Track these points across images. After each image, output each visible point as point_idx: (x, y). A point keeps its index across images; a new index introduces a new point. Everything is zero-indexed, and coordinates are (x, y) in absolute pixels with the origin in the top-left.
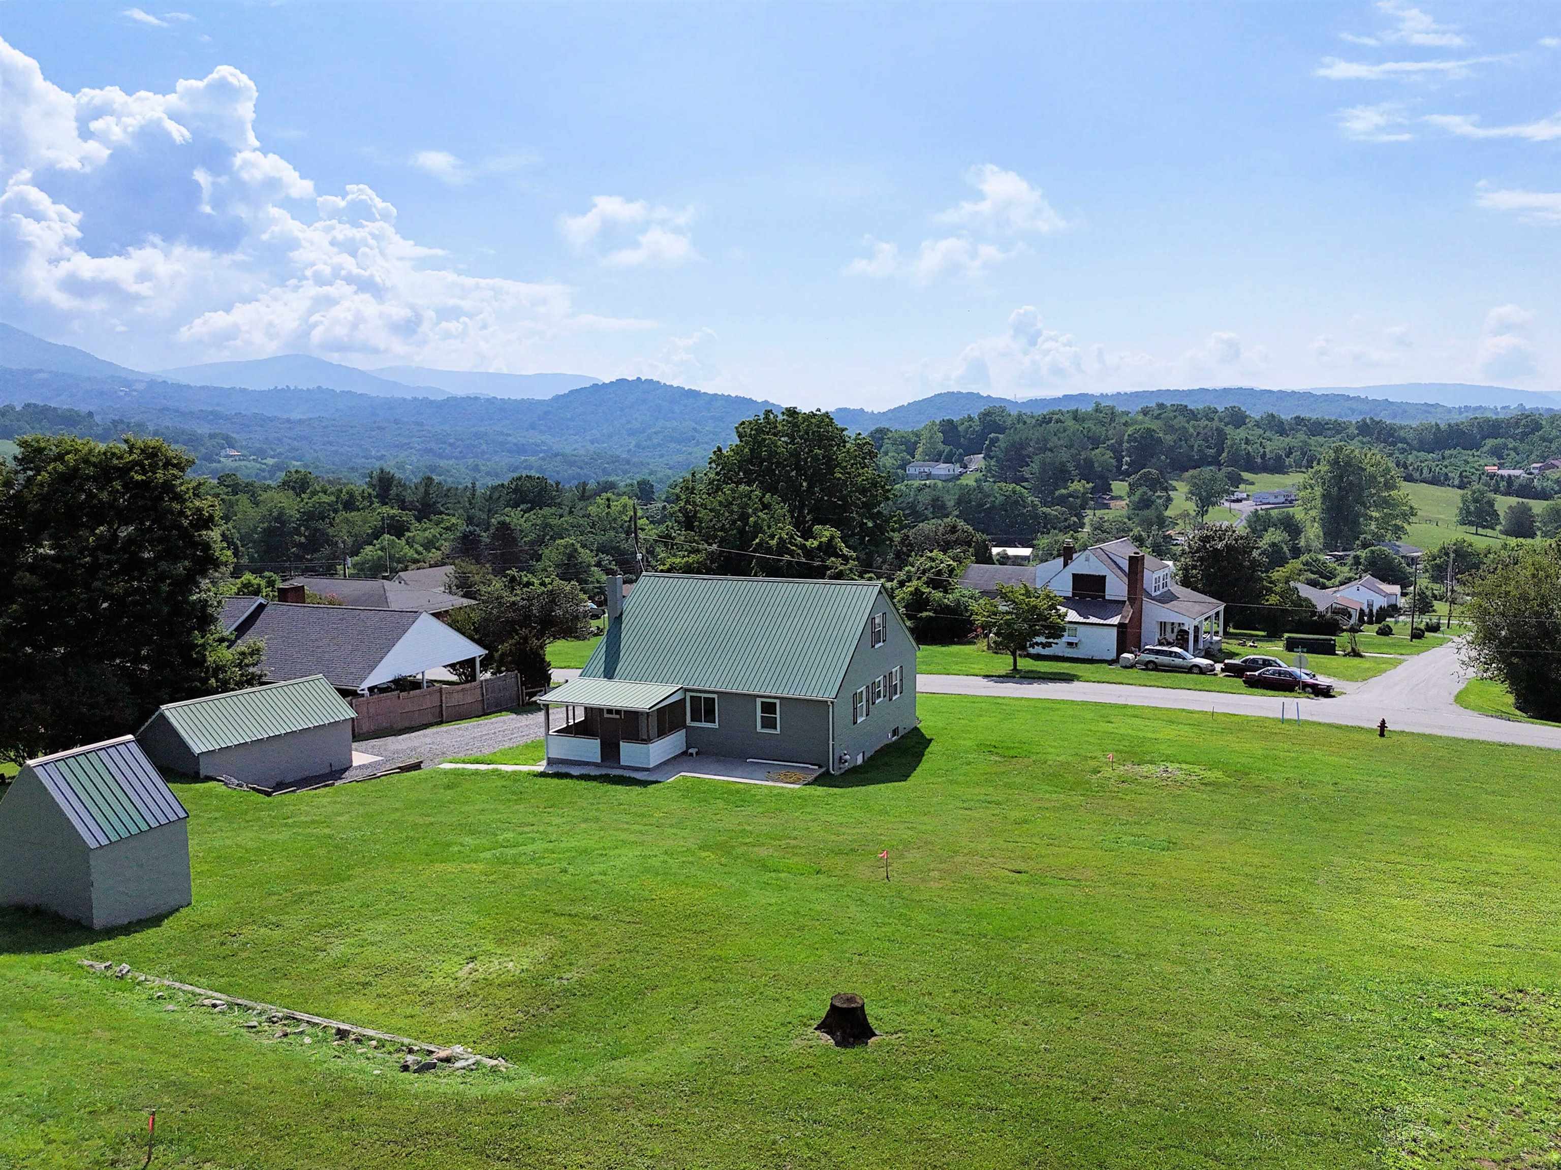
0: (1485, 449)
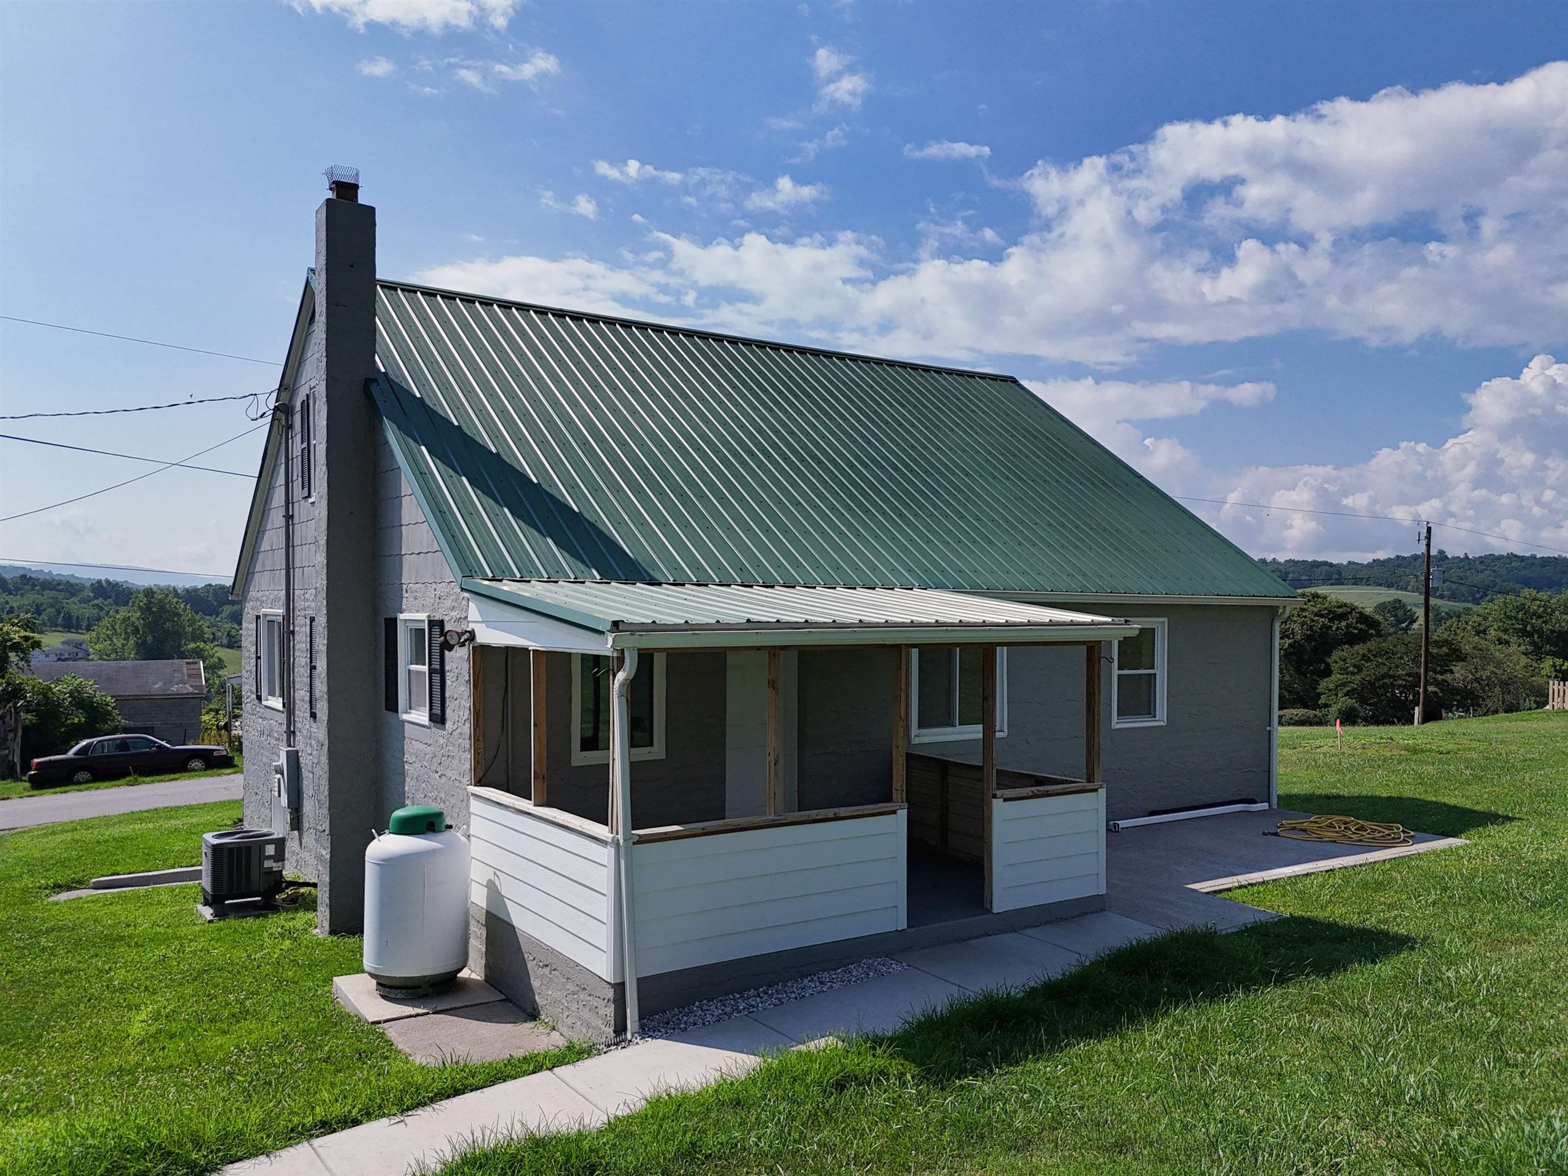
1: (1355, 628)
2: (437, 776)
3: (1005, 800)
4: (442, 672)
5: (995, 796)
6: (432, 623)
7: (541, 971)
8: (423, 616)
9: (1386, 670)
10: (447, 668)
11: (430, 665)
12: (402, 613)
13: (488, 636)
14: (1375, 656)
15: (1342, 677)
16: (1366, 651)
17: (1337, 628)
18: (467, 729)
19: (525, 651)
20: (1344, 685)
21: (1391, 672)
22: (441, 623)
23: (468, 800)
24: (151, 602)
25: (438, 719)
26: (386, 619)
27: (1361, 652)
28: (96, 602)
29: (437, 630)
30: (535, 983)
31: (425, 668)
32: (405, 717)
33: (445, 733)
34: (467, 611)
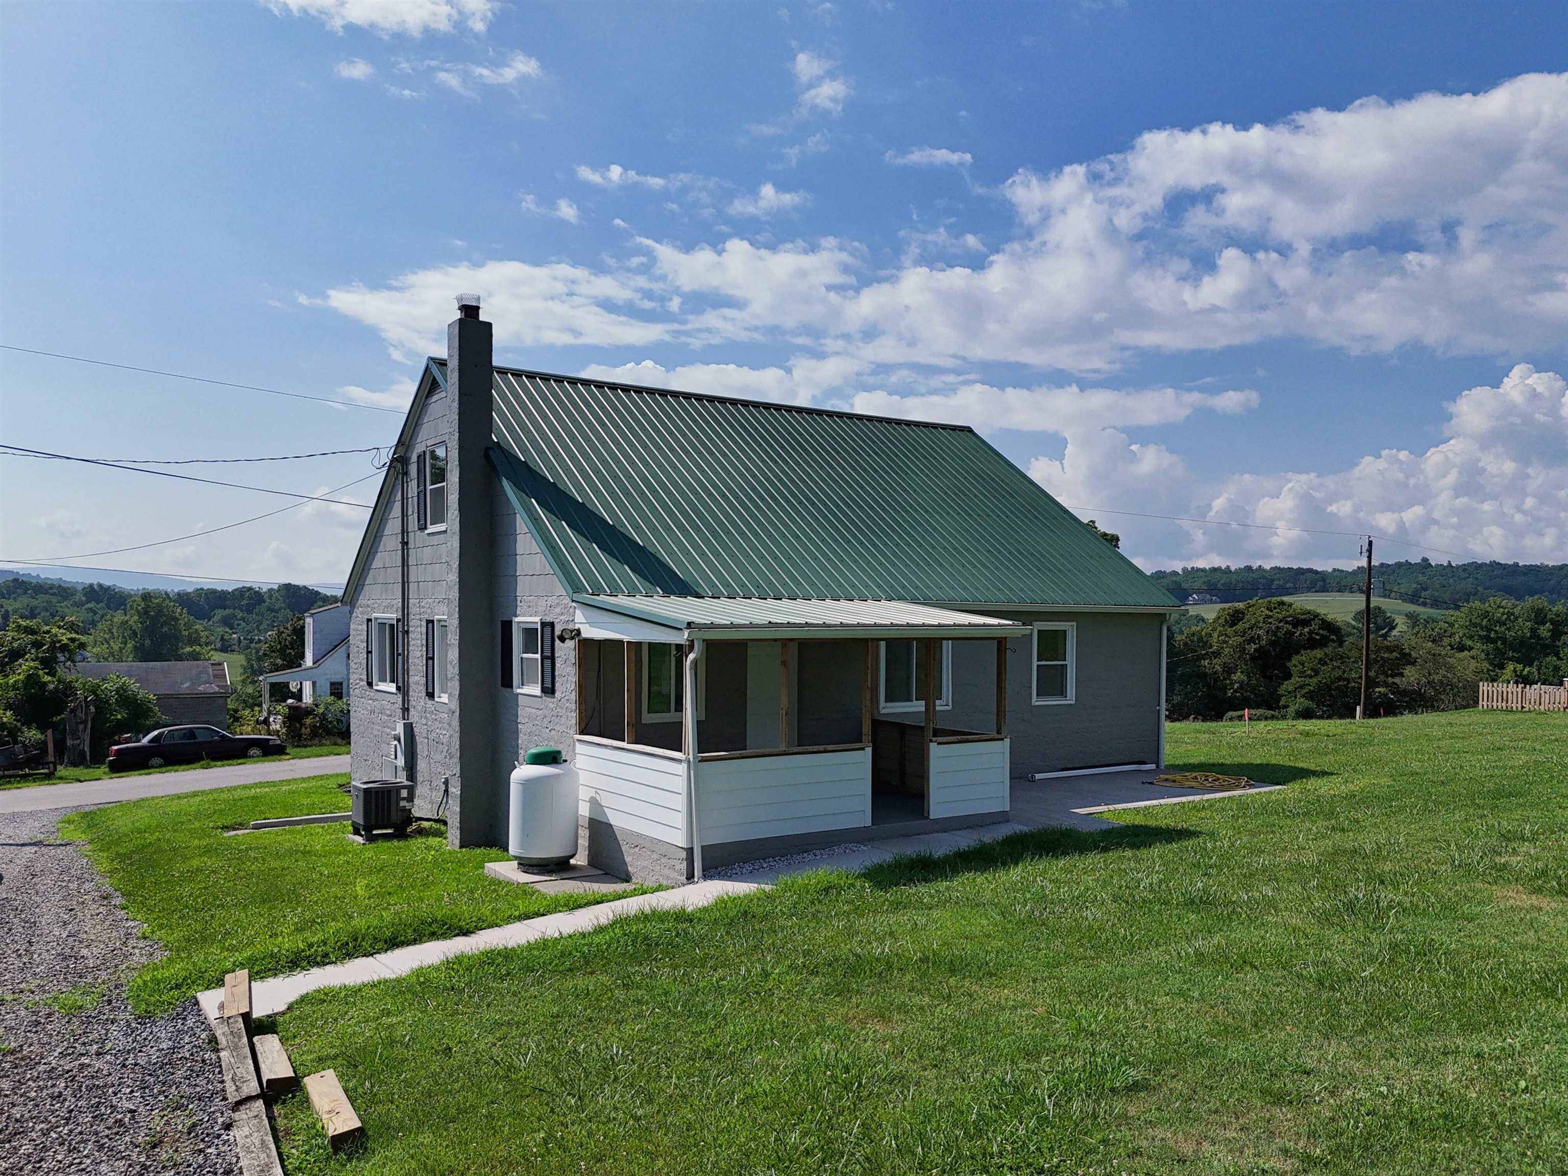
1: (1317, 634)
2: (547, 730)
3: (939, 744)
4: (553, 658)
5: (931, 741)
6: (543, 624)
7: (632, 851)
8: (537, 619)
9: (1340, 673)
10: (556, 655)
11: (542, 653)
12: (516, 616)
13: (589, 632)
14: (1331, 660)
15: (1300, 680)
16: (1322, 656)
17: (1301, 635)
18: (573, 696)
19: (620, 642)
20: (1301, 687)
21: (1345, 675)
22: (552, 625)
23: (574, 745)
24: (148, 606)
25: (549, 690)
26: (502, 622)
27: (1319, 656)
28: (89, 605)
29: (548, 630)
30: (628, 859)
31: (538, 656)
32: (519, 691)
33: (555, 700)
34: (574, 615)
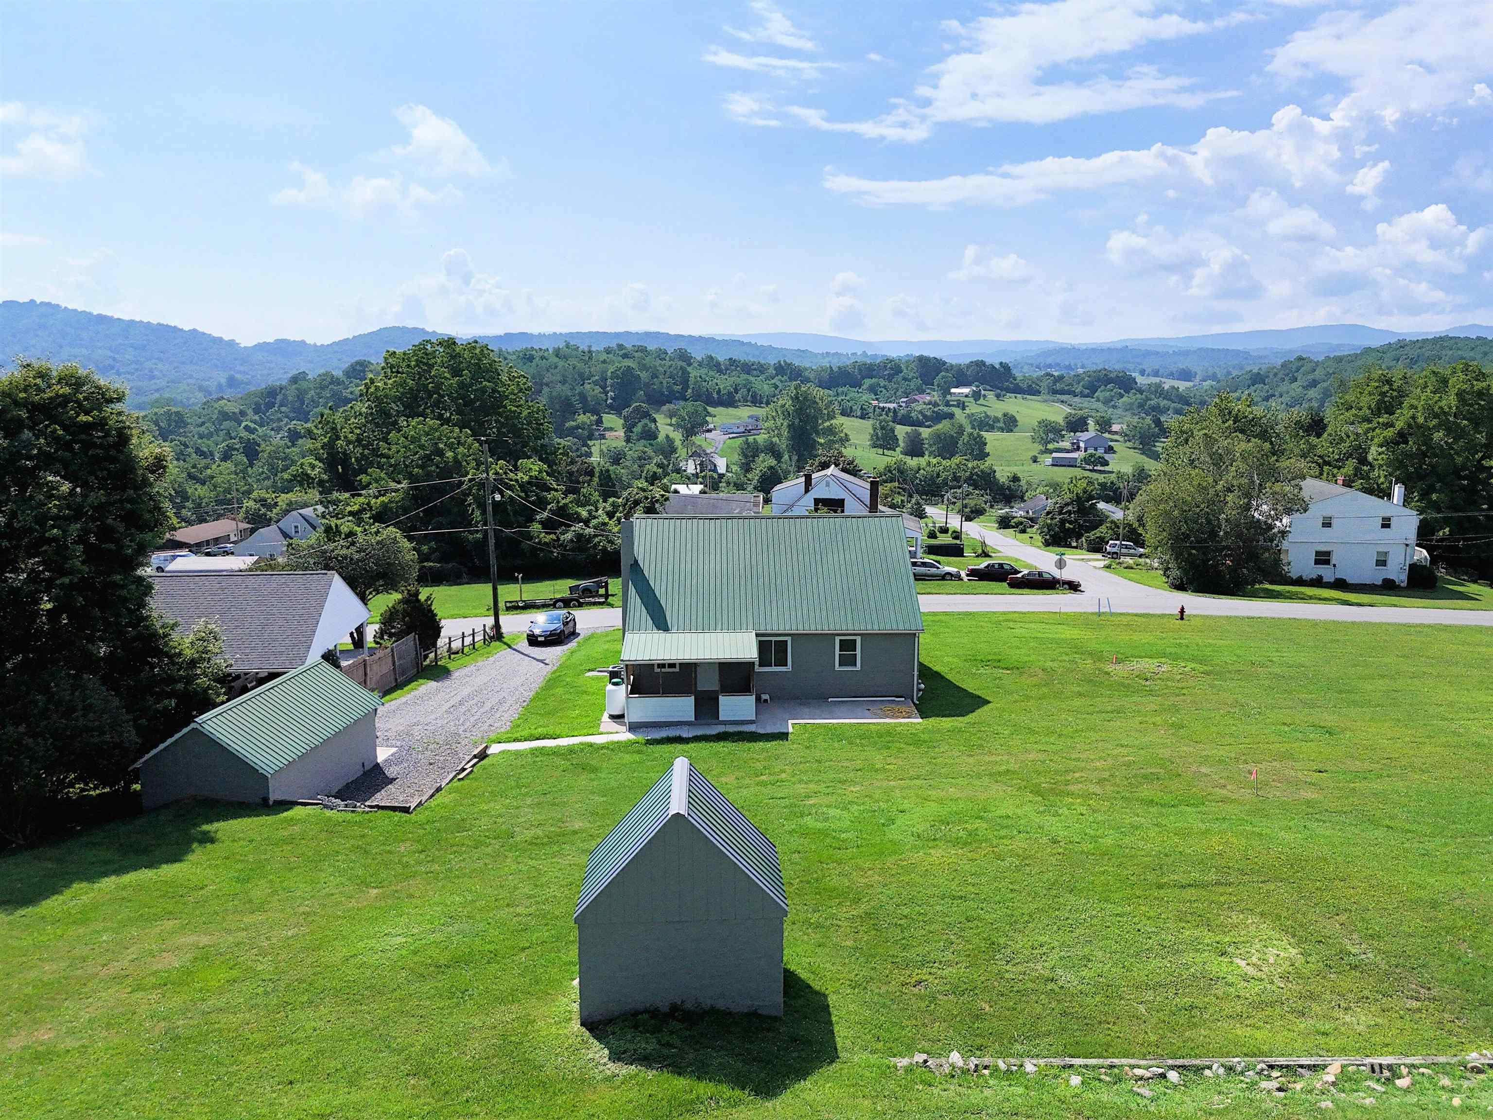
0: (864, 387)
5: (720, 695)
28: (775, 380)
